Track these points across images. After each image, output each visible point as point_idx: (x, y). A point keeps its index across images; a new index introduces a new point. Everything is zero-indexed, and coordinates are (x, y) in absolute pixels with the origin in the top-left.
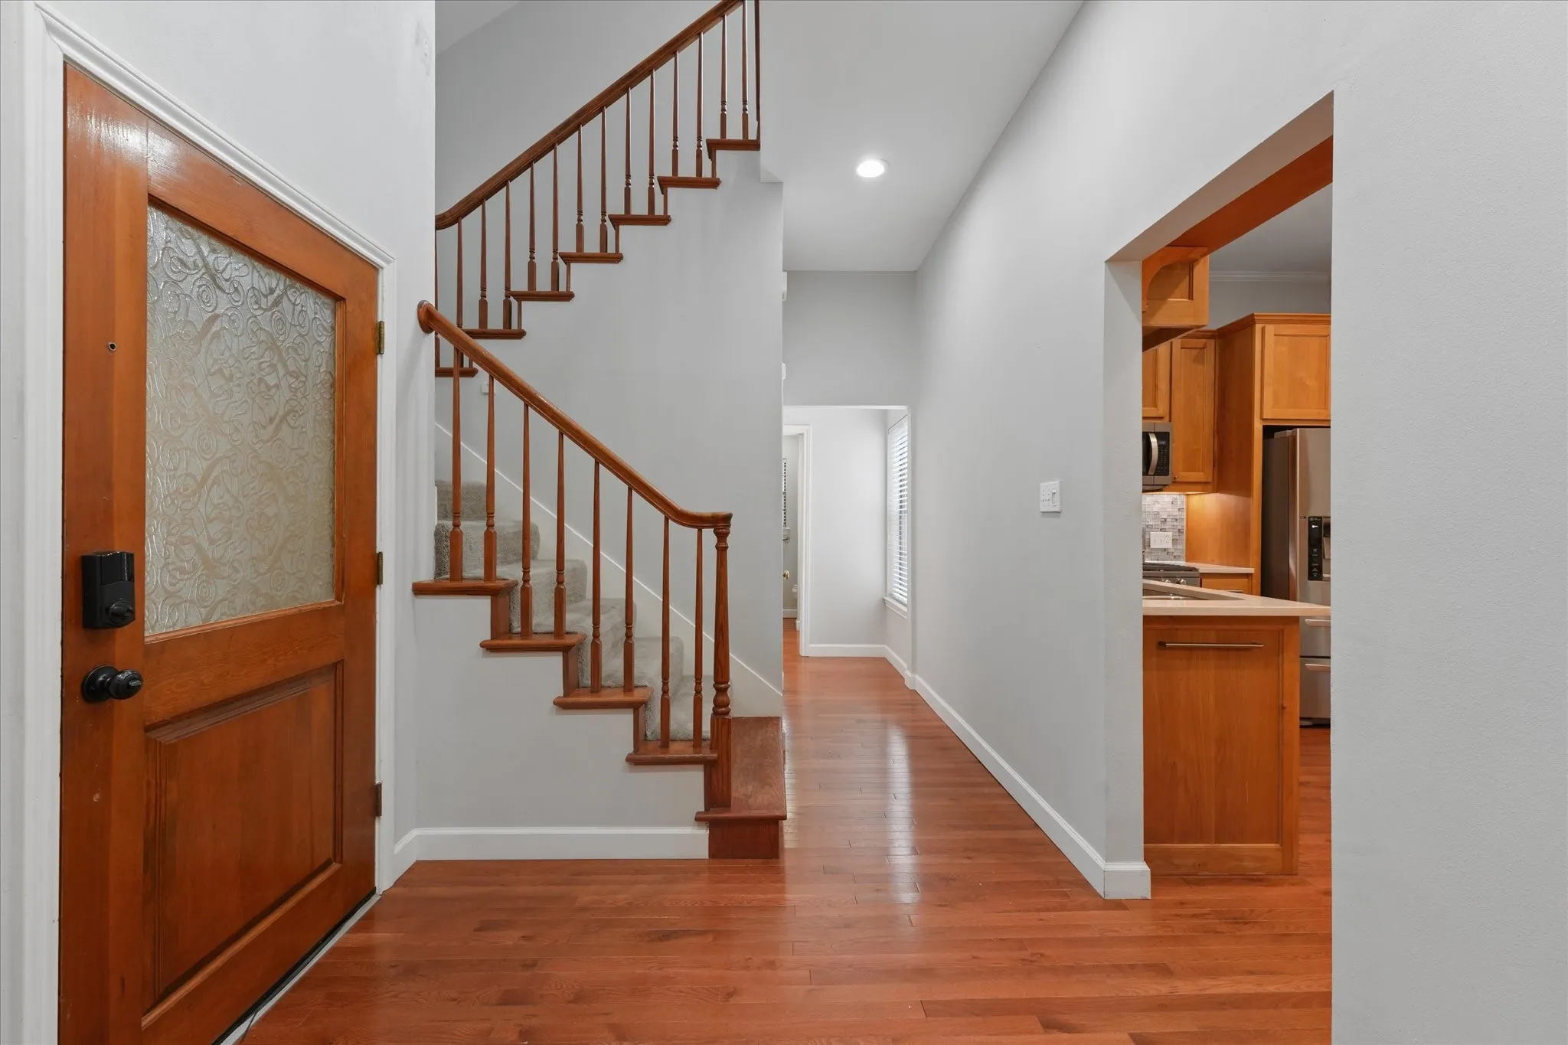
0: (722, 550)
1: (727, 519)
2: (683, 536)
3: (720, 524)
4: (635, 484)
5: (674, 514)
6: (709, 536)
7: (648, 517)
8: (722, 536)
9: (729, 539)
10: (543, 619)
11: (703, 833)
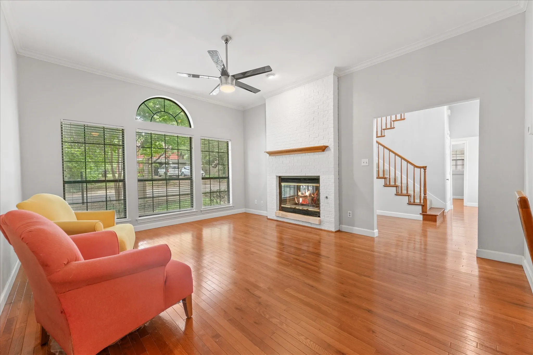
0: (425, 172)
1: (426, 167)
2: (417, 170)
3: (425, 168)
4: (408, 162)
5: (415, 166)
6: (422, 170)
7: (411, 167)
8: (425, 170)
9: (426, 170)
10: (392, 183)
11: (422, 216)
